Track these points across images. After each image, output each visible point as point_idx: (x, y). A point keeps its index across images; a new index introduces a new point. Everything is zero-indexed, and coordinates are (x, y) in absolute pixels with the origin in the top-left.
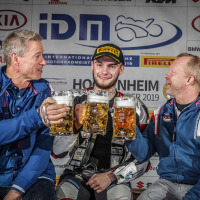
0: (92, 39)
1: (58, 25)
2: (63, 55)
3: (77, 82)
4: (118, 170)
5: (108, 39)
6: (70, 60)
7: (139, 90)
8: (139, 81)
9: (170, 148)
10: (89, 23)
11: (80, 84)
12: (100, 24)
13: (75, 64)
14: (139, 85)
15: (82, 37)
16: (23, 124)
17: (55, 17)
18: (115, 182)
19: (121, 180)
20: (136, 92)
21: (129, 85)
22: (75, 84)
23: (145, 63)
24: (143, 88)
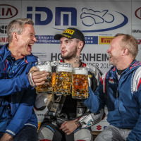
0: (64, 25)
1: (40, 15)
2: (44, 36)
3: (54, 55)
4: (82, 118)
5: (76, 25)
6: (49, 40)
7: (97, 60)
8: (98, 55)
9: (115, 103)
10: (62, 13)
11: (56, 57)
12: (70, 14)
13: (52, 43)
14: (98, 57)
15: (57, 23)
16: (16, 84)
17: (38, 9)
18: (80, 127)
19: (84, 126)
20: (96, 62)
21: (91, 57)
22: (52, 57)
23: (102, 41)
24: (101, 59)
